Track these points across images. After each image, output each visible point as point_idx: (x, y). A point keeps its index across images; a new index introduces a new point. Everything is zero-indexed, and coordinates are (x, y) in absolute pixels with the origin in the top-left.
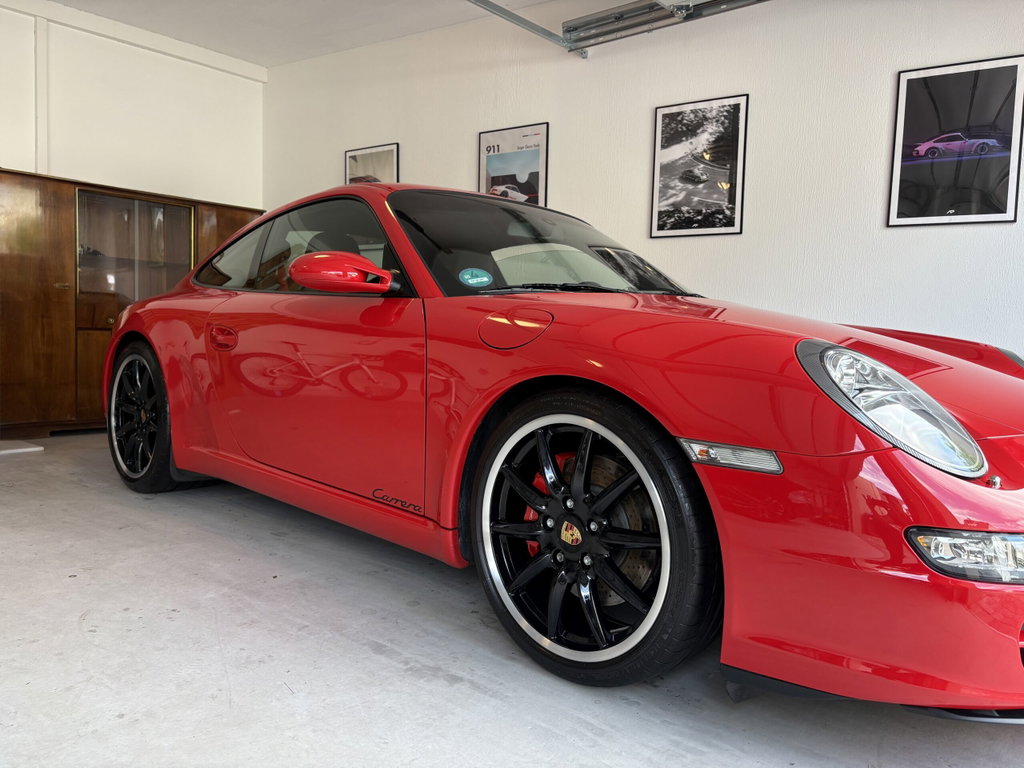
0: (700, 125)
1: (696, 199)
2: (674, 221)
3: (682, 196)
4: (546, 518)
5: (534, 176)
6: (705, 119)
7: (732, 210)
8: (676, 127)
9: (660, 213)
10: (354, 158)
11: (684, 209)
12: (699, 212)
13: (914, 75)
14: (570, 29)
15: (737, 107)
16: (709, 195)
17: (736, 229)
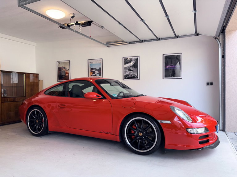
0: (131, 61)
1: (131, 74)
2: (127, 77)
3: (129, 73)
4: (136, 132)
5: (100, 68)
6: (132, 60)
7: (138, 76)
8: (127, 61)
9: (125, 76)
10: (59, 63)
11: (129, 75)
12: (132, 76)
13: (166, 55)
14: (107, 43)
15: (137, 58)
16: (133, 73)
17: (138, 79)
